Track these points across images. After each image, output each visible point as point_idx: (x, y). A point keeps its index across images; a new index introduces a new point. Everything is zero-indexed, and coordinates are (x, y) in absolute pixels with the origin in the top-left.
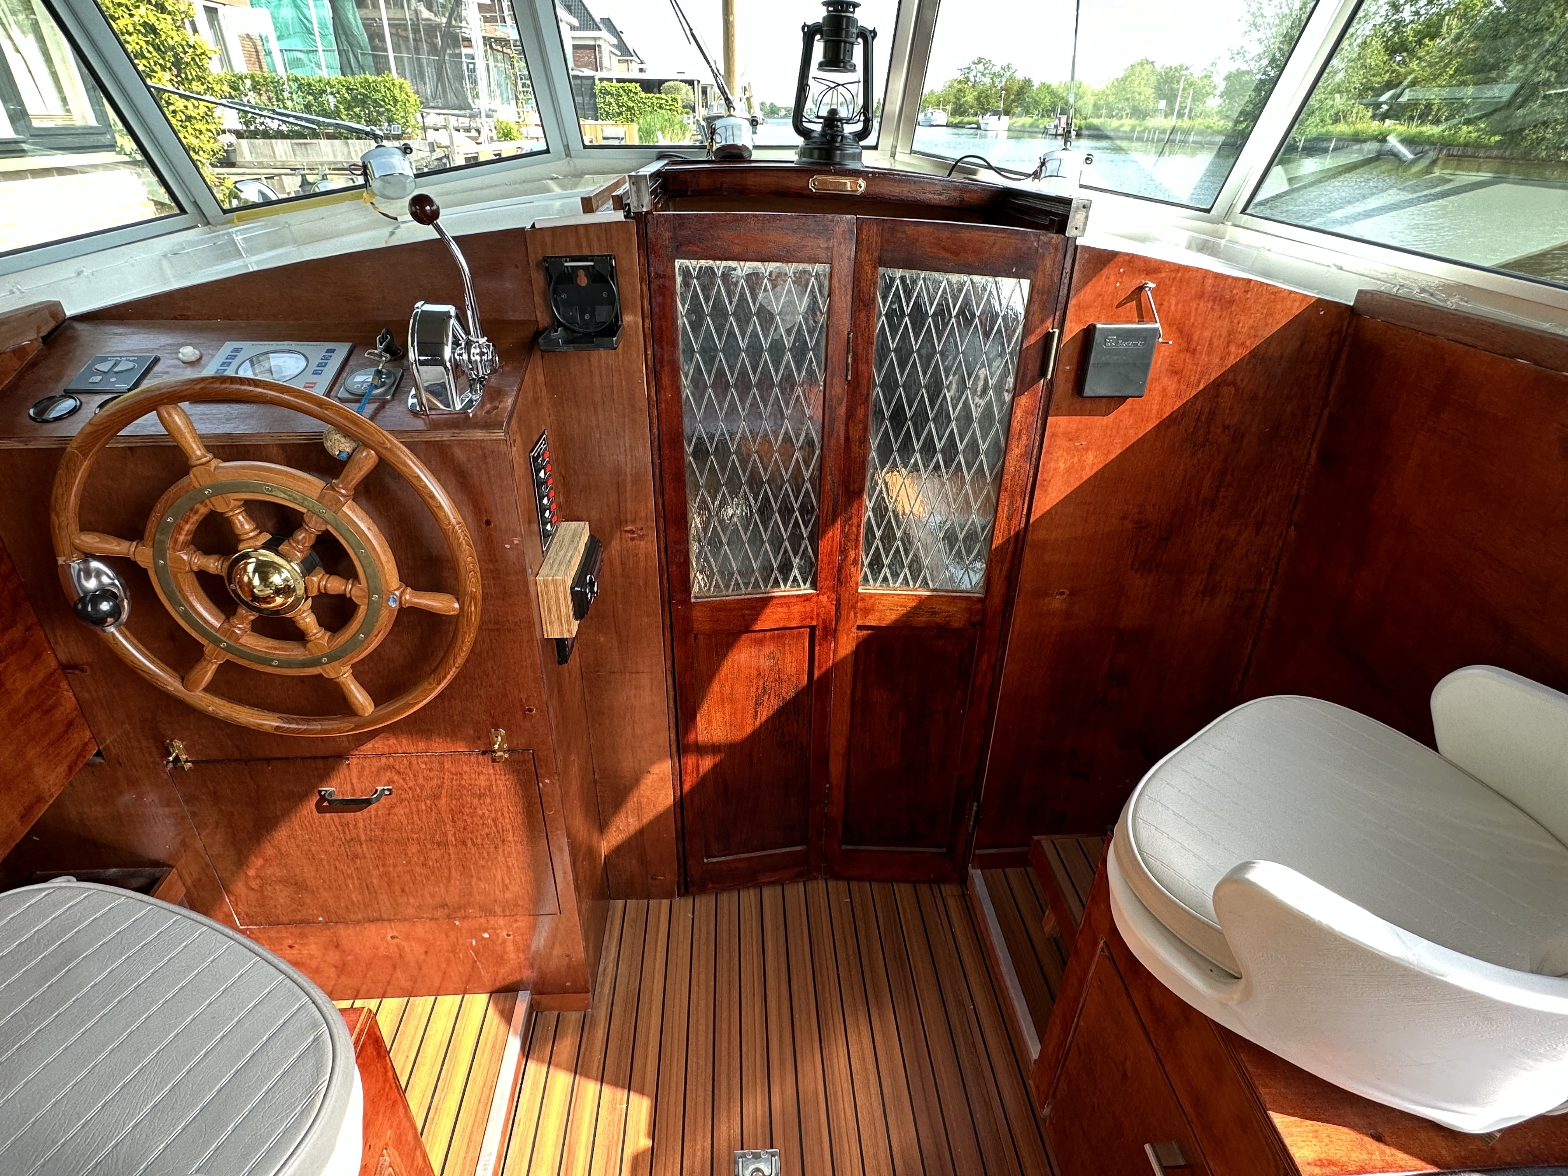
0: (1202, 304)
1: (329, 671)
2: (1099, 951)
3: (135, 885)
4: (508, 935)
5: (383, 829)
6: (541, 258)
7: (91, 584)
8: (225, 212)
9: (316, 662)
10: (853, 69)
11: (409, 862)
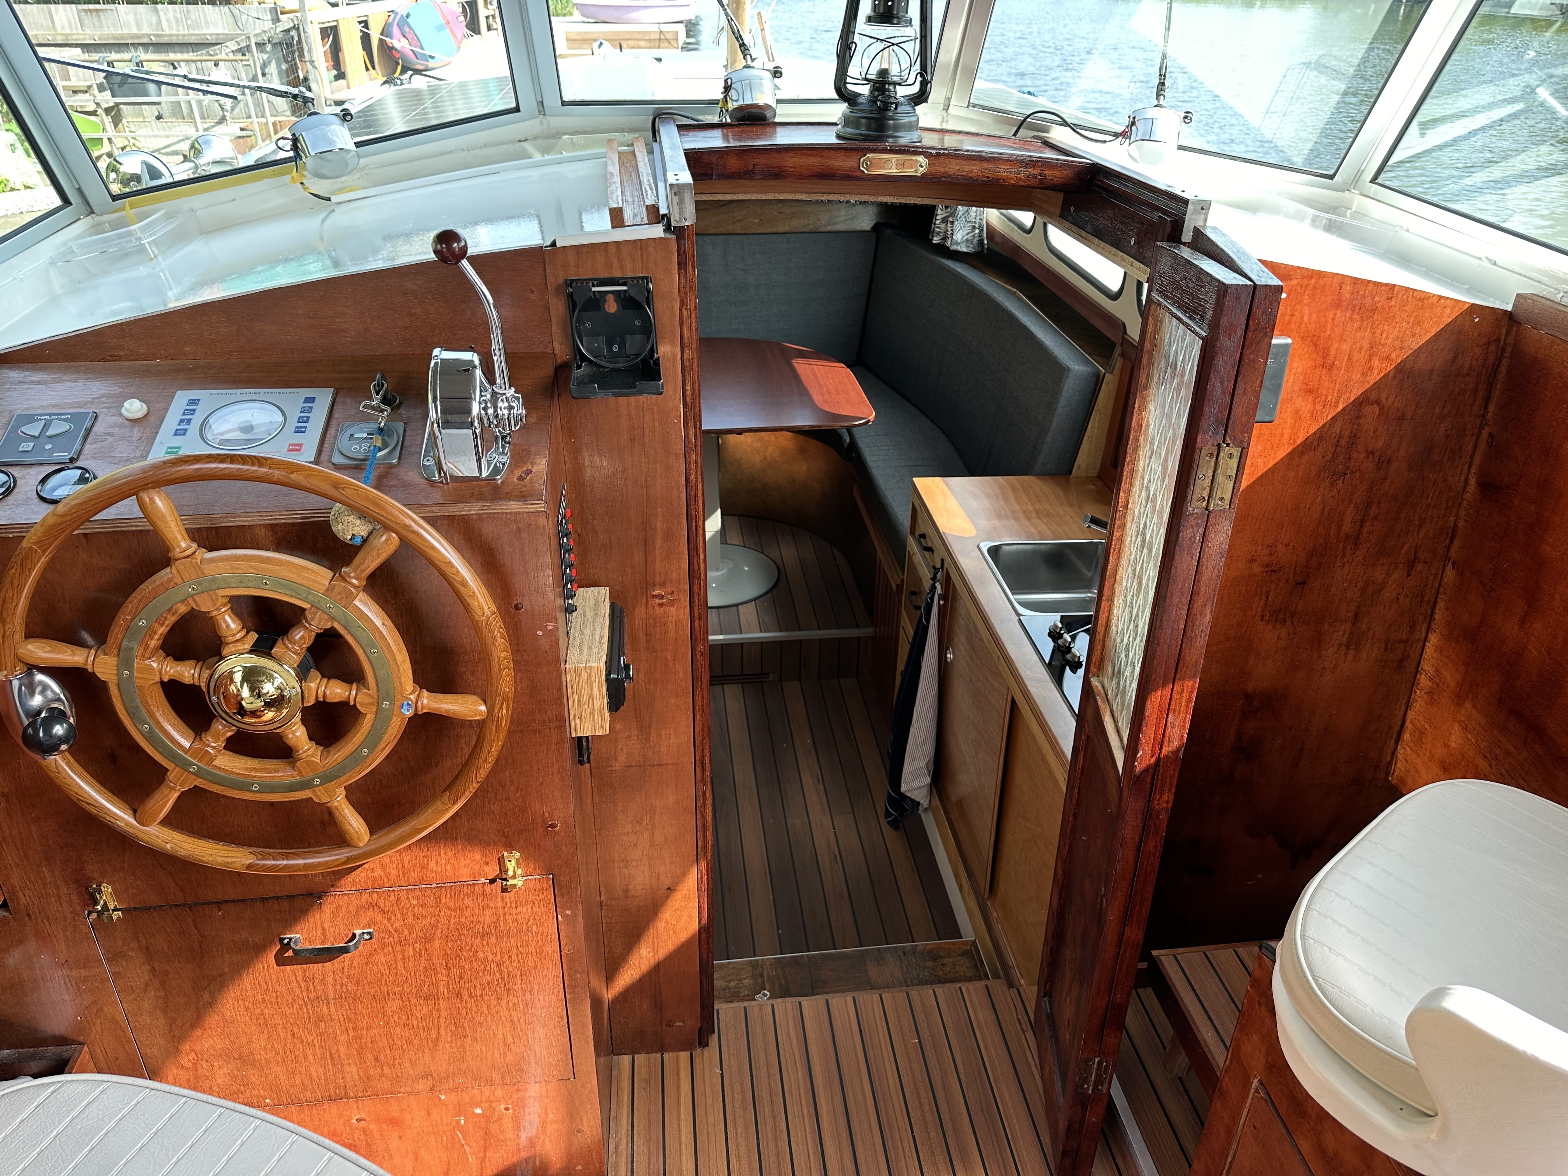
0: (1339, 314)
1: (319, 795)
2: (1252, 1091)
3: (35, 1070)
4: (507, 1109)
5: (358, 983)
6: (561, 281)
7: (37, 701)
8: (115, 198)
9: (306, 785)
10: (910, 22)
11: (387, 1023)
